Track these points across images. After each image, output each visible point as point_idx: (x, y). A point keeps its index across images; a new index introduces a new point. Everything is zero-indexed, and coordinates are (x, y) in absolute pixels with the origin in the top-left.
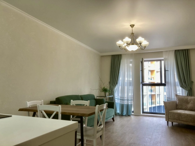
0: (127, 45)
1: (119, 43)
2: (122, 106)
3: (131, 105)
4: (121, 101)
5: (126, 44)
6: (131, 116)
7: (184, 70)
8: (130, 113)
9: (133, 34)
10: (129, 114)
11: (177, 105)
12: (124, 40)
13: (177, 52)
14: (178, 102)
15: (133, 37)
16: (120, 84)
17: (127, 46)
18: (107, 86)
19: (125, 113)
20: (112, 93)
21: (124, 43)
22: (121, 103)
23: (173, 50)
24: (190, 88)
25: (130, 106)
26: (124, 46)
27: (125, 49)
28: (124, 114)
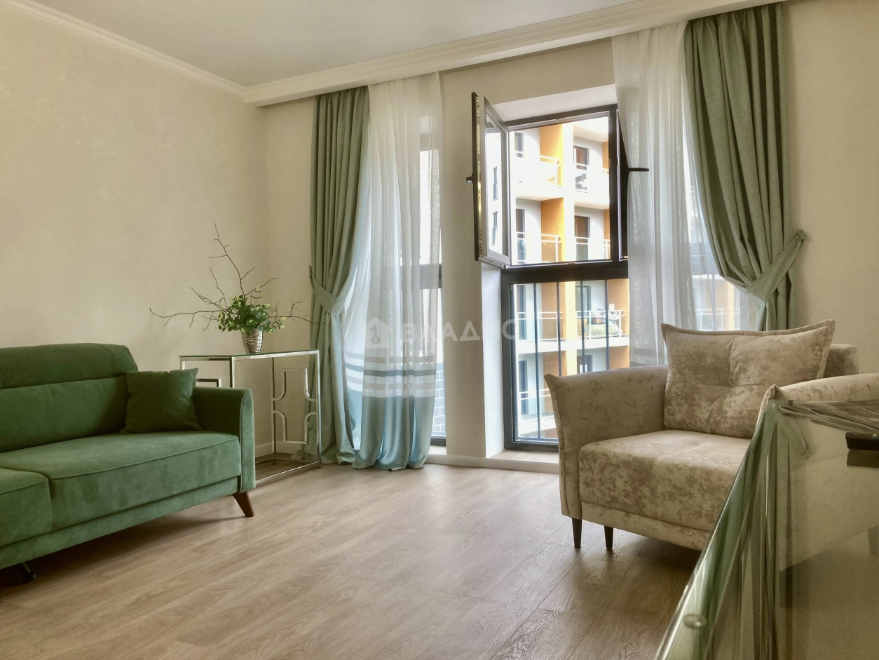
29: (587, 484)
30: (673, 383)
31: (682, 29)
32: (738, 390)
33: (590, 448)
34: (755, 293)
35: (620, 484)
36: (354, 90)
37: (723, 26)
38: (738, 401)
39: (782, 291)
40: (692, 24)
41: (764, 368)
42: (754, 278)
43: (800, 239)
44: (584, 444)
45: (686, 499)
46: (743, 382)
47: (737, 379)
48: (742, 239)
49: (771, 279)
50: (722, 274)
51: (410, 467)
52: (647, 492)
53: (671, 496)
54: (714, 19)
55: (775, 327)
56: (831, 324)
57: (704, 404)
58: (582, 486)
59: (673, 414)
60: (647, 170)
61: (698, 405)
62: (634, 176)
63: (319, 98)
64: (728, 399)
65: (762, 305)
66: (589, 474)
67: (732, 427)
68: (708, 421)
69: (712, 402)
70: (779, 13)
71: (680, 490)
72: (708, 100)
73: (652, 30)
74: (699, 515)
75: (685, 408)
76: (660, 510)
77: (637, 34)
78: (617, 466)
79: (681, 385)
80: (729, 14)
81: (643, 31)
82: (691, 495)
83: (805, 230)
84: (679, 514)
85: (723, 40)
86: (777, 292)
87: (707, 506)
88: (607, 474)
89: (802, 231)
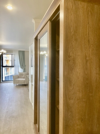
7: (22, 60)
11: (18, 76)
23: (18, 51)
32: (23, 76)
35: (17, 81)
44: (15, 79)
60: (15, 60)
65: (23, 70)
75: (20, 77)
76: (20, 82)
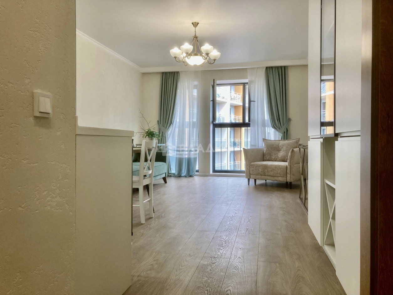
0: (187, 56)
1: (175, 51)
2: (180, 162)
3: (195, 159)
4: (178, 153)
5: (185, 55)
6: (194, 177)
7: (278, 101)
8: (193, 172)
9: (196, 37)
10: (191, 174)
11: (264, 155)
12: (183, 47)
13: (269, 69)
14: (265, 149)
15: (197, 42)
16: (176, 124)
17: (186, 58)
18: (154, 128)
19: (184, 173)
20: (162, 139)
21: (182, 53)
22: (178, 156)
23: (263, 67)
24: (286, 129)
25: (192, 160)
26: (182, 56)
27: (184, 62)
28: (182, 175)
29: (252, 171)
30: (266, 151)
31: (265, 69)
32: (281, 152)
33: (252, 163)
34: (280, 132)
35: (260, 170)
36: (174, 72)
37: (274, 69)
38: (281, 154)
39: (286, 132)
40: (267, 68)
41: (287, 147)
42: (280, 129)
43: (290, 120)
44: (251, 163)
45: (274, 171)
46: (283, 150)
47: (281, 149)
48: (277, 120)
49: (283, 129)
50: (272, 127)
51: (191, 176)
52: (266, 170)
53: (272, 171)
54: (272, 67)
55: (284, 139)
56: (299, 138)
57: (274, 155)
58: (251, 171)
59: (266, 158)
60: (255, 101)
61: (272, 155)
62: (252, 103)
63: (163, 73)
64: (279, 154)
65: (281, 135)
66: (253, 169)
67: (280, 159)
68: (274, 159)
69: (275, 155)
70: (286, 68)
71: (274, 169)
72: (270, 86)
73: (257, 68)
74: (277, 174)
75: (269, 156)
76: (269, 174)
77: (254, 68)
78: (260, 166)
79: (268, 151)
80: (275, 67)
81: (255, 68)
82: (276, 170)
83: (291, 118)
84: (273, 174)
85: (274, 73)
86: (285, 132)
87: (279, 172)
88: (257, 168)
89: (290, 118)
